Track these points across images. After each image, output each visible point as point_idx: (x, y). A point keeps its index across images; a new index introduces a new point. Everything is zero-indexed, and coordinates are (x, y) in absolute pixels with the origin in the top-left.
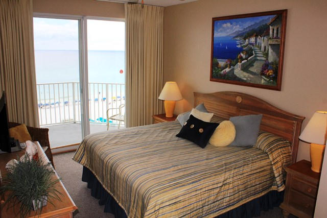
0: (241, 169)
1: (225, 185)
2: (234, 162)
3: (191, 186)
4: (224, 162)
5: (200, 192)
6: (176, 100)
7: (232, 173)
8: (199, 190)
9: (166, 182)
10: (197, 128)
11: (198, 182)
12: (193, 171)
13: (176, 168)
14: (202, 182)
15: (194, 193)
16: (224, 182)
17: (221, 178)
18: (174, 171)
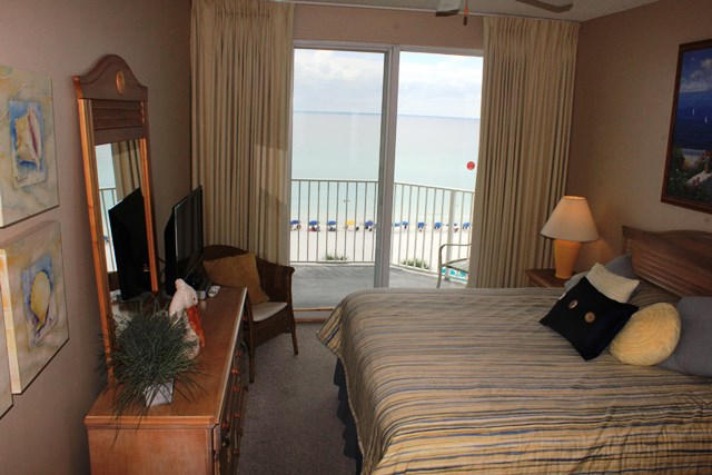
0: (657, 429)
1: (595, 458)
2: (642, 408)
3: (495, 439)
4: (613, 403)
5: (516, 458)
6: (584, 240)
7: (624, 433)
8: (516, 453)
9: (438, 417)
10: (581, 311)
11: (519, 435)
12: (519, 405)
13: (484, 392)
14: (528, 437)
15: (501, 459)
16: (592, 449)
17: (586, 440)
18: (475, 397)
